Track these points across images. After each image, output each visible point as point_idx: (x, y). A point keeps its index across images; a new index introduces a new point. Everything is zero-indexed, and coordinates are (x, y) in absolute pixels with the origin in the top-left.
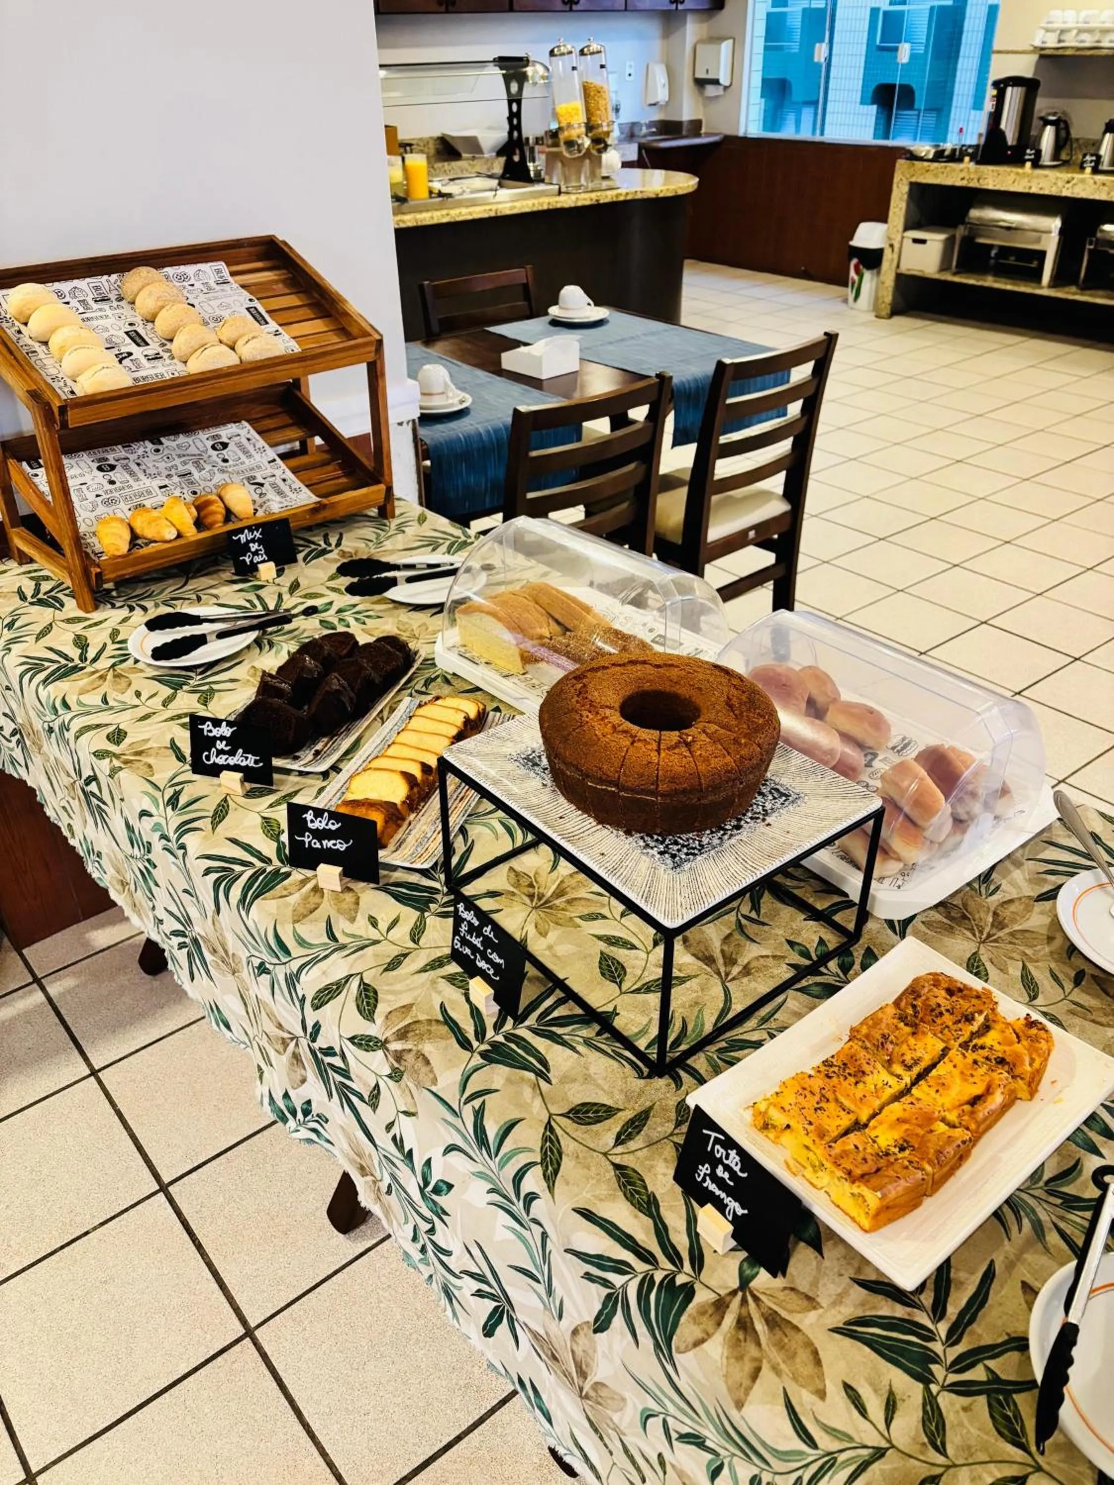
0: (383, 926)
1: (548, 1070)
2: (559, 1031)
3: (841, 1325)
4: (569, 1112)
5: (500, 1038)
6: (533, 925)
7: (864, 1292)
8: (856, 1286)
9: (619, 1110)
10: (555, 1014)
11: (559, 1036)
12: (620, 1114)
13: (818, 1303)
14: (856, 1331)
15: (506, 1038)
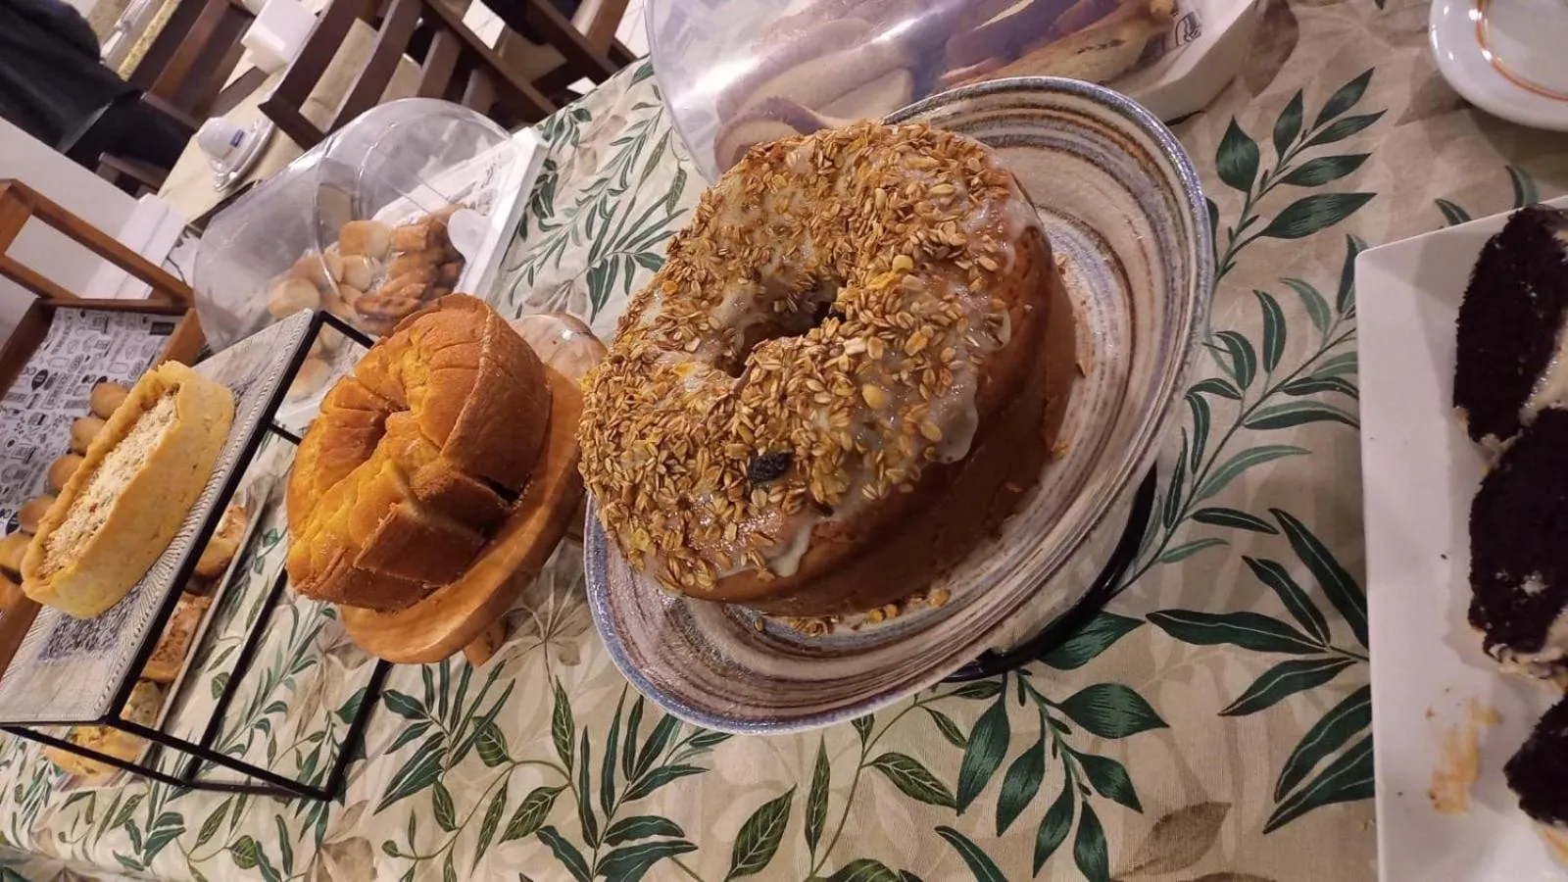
0: (402, 844)
1: (679, 833)
2: (657, 764)
3: (1276, 807)
4: (734, 864)
5: (605, 849)
6: (559, 663)
7: (1258, 717)
8: (1239, 719)
9: (790, 794)
10: (640, 744)
11: (663, 768)
12: (795, 798)
13: (1218, 805)
14: (1299, 795)
15: (612, 841)
